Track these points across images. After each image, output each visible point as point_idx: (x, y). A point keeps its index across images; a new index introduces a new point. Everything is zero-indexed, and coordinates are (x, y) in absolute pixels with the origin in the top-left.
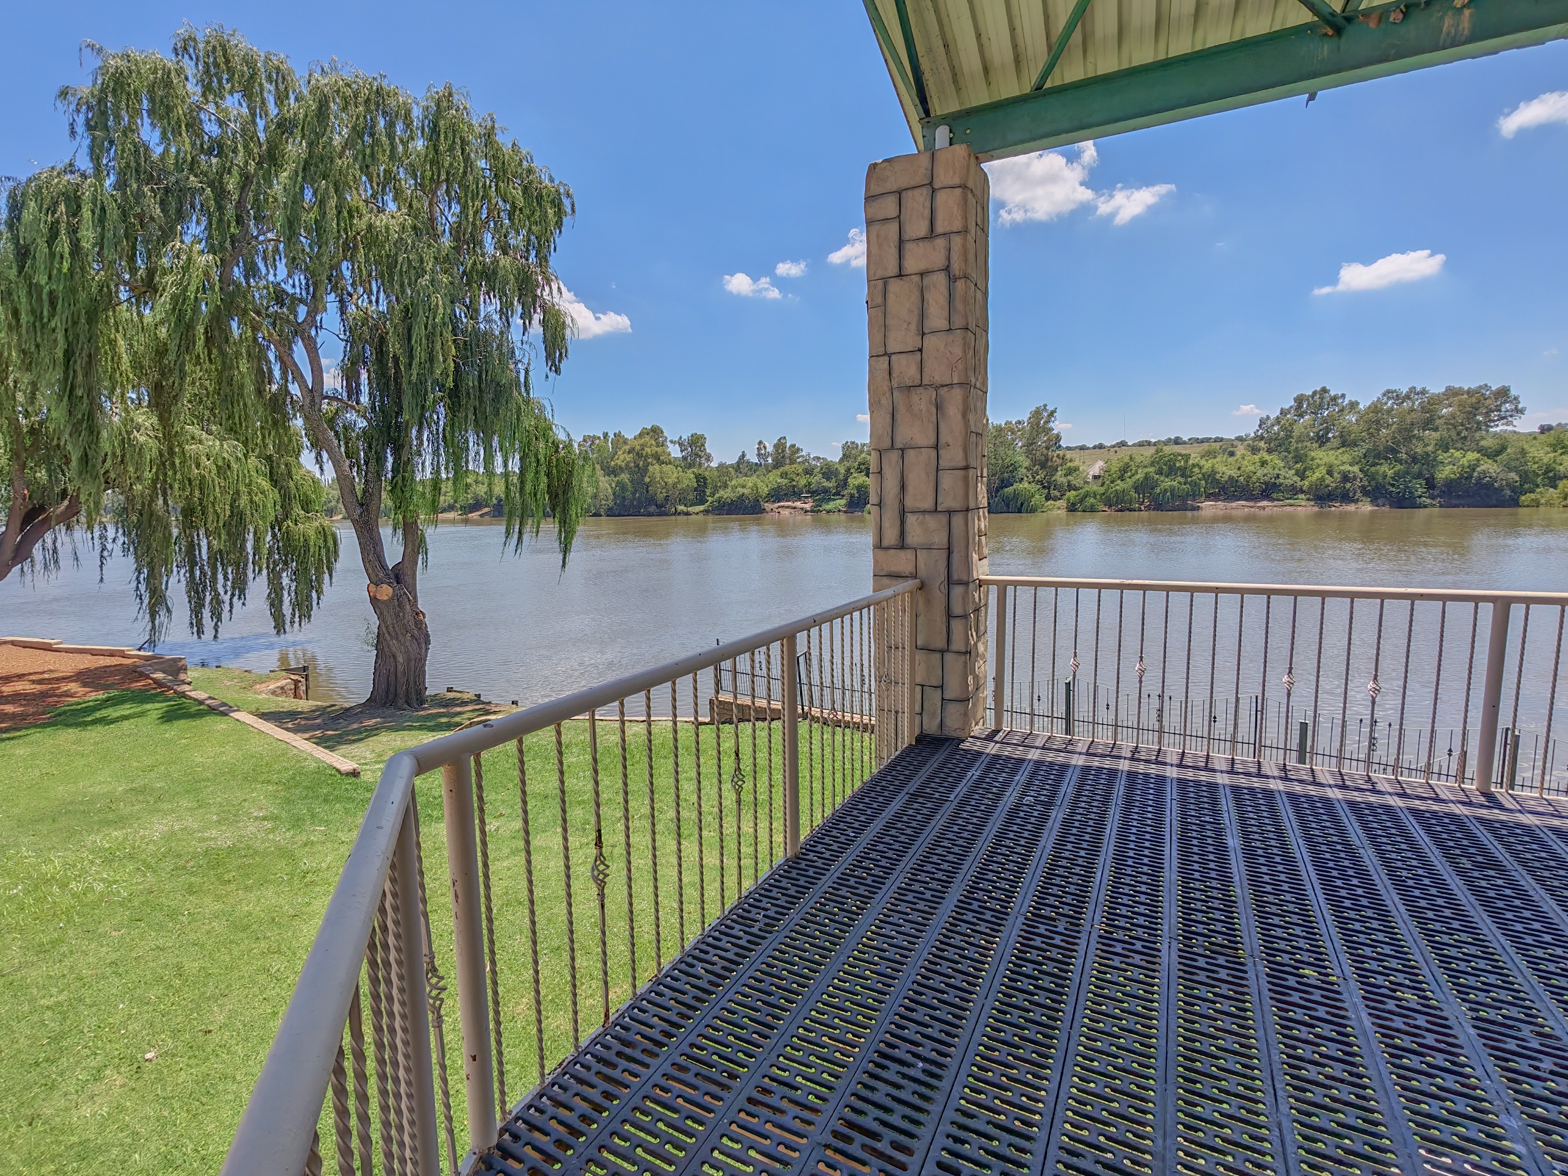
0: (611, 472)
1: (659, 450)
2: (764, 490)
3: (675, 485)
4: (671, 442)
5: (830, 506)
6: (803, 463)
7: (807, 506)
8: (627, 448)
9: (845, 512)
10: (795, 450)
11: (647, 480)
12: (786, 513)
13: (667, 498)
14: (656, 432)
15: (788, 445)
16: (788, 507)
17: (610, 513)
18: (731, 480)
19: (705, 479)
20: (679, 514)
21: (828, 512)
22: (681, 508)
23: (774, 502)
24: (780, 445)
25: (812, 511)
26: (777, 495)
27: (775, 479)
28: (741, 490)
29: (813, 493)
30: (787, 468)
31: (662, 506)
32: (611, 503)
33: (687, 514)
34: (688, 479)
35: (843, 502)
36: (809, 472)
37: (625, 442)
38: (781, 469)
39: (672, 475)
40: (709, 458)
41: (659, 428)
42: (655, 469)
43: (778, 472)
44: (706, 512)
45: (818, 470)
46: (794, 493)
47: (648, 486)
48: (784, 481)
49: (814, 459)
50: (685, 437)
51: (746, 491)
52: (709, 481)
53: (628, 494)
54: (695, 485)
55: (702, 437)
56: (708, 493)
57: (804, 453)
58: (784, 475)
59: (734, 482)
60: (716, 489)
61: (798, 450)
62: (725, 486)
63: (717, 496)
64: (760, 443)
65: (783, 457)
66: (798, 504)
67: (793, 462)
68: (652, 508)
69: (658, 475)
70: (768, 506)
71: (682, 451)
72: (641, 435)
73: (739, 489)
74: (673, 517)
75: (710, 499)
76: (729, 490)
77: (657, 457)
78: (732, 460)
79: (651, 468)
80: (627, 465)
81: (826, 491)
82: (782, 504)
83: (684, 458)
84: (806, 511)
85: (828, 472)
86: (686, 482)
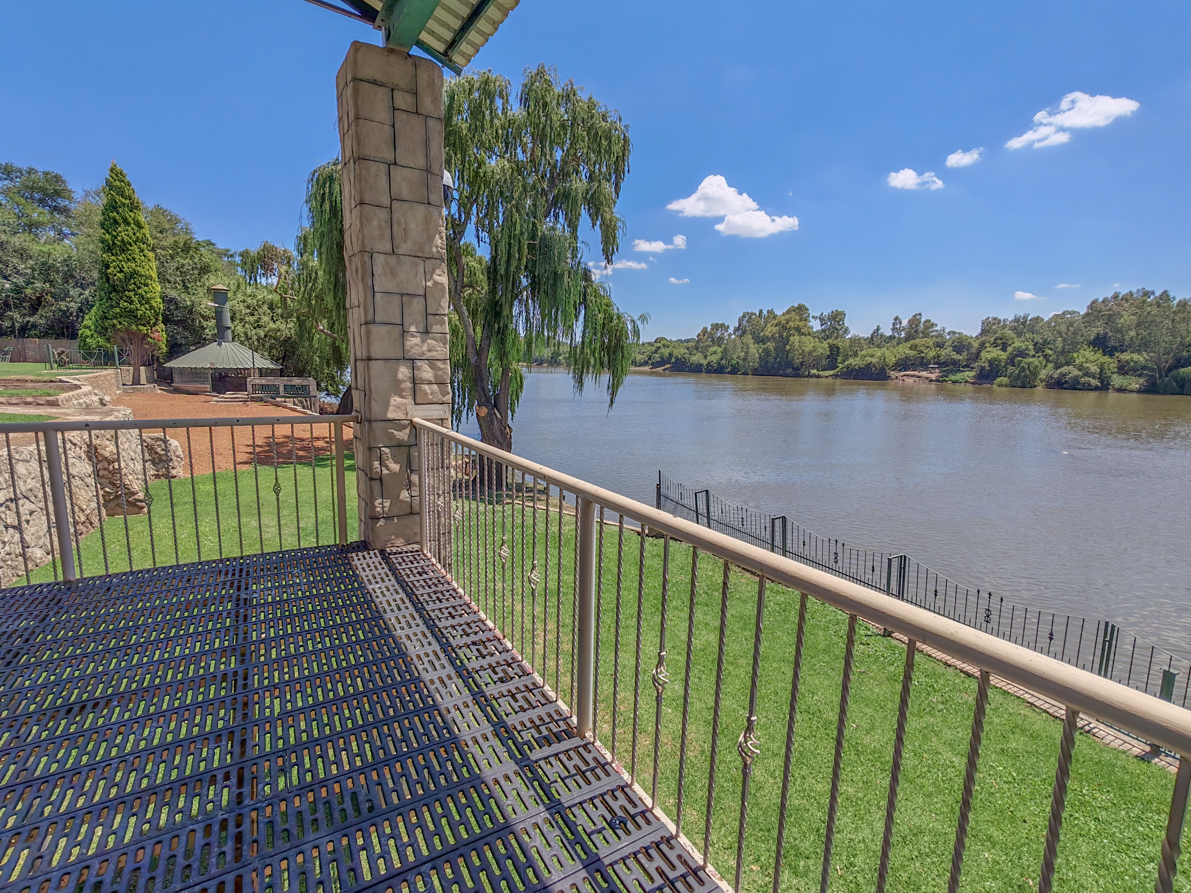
0: (760, 340)
1: (802, 324)
2: (892, 360)
3: (810, 353)
4: (813, 317)
5: (958, 376)
6: (937, 337)
7: (933, 376)
8: (775, 322)
9: (973, 383)
10: (929, 325)
11: (788, 347)
12: (910, 381)
13: (802, 363)
14: (801, 310)
15: (923, 320)
16: (913, 376)
17: (756, 373)
18: (861, 350)
19: (838, 348)
20: (812, 376)
21: (954, 382)
22: (814, 371)
23: (900, 370)
24: (915, 321)
25: (937, 381)
26: (904, 365)
27: (904, 350)
28: (869, 359)
29: (941, 364)
30: (917, 341)
31: (797, 369)
32: (756, 365)
33: (818, 377)
34: (823, 348)
35: (972, 374)
36: (940, 345)
37: (775, 317)
38: (912, 342)
39: (809, 344)
40: (846, 331)
41: (804, 306)
42: (795, 339)
43: (908, 344)
44: (836, 376)
45: (950, 343)
46: (922, 364)
47: (788, 352)
48: (913, 353)
49: (949, 333)
50: (826, 313)
51: (874, 360)
52: (842, 350)
53: (771, 359)
54: (828, 353)
55: (843, 314)
56: (840, 359)
57: (938, 328)
58: (913, 347)
59: (863, 352)
60: (846, 357)
61: (933, 325)
62: (856, 355)
63: (847, 363)
64: (896, 318)
65: (916, 331)
66: (924, 374)
67: (926, 335)
68: (789, 371)
69: (797, 344)
70: (893, 374)
71: (822, 325)
72: (788, 312)
73: (867, 358)
74: (806, 379)
75: (841, 366)
76: (858, 359)
77: (798, 330)
78: (866, 334)
79: (792, 338)
80: (772, 336)
81: (955, 363)
82: (908, 373)
83: (823, 331)
84: (931, 381)
85: (960, 345)
86: (821, 351)
